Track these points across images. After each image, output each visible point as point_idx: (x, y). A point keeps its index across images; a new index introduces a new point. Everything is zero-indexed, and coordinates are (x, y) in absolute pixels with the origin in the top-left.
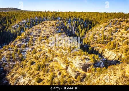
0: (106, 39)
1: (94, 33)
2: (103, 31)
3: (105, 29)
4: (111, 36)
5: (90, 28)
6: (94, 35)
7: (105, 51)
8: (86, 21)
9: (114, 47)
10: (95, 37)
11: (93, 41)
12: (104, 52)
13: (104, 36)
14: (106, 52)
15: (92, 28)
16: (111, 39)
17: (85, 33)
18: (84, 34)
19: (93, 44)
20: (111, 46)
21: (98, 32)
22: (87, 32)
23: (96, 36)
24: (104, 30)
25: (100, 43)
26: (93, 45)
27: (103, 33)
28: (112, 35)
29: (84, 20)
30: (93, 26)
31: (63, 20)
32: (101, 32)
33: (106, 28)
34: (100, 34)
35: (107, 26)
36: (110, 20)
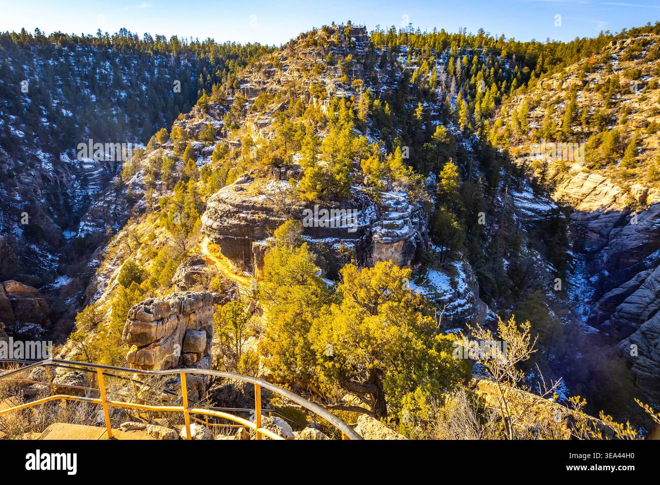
0: (581, 124)
1: (536, 98)
2: (576, 88)
3: (585, 83)
4: (610, 111)
5: (524, 80)
6: (533, 109)
7: (571, 171)
8: (509, 56)
9: (615, 155)
10: (534, 114)
11: (524, 132)
12: (566, 176)
13: (574, 107)
14: (575, 179)
15: (530, 83)
16: (608, 121)
17: (498, 102)
18: (492, 105)
19: (520, 141)
20: (602, 151)
21: (551, 93)
22: (505, 96)
23: (538, 112)
24: (580, 83)
25: (553, 140)
26: (521, 147)
27: (576, 97)
28: (615, 104)
29: (504, 53)
30: (538, 76)
31: (419, 53)
32: (563, 94)
33: (591, 76)
34: (559, 101)
35: (595, 69)
36: (615, 43)
